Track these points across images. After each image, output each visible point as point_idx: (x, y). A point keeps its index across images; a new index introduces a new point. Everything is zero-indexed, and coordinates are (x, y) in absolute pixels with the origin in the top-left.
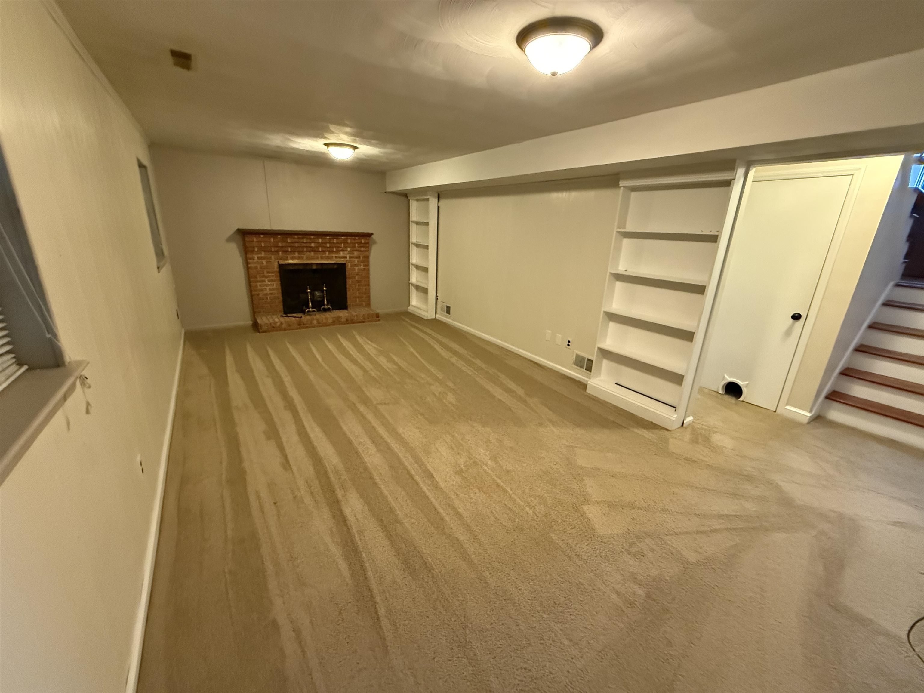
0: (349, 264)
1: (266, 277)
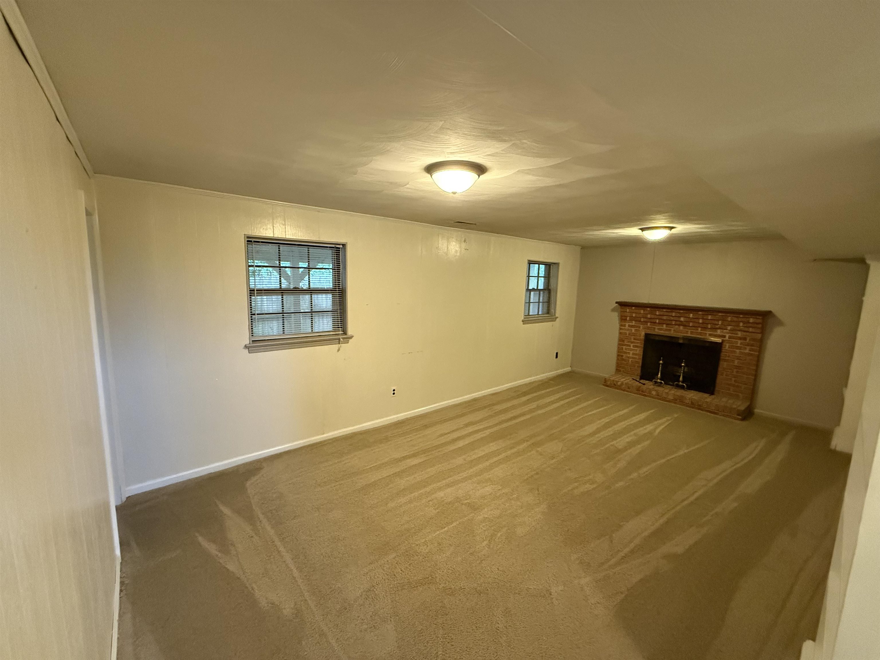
0: (727, 345)
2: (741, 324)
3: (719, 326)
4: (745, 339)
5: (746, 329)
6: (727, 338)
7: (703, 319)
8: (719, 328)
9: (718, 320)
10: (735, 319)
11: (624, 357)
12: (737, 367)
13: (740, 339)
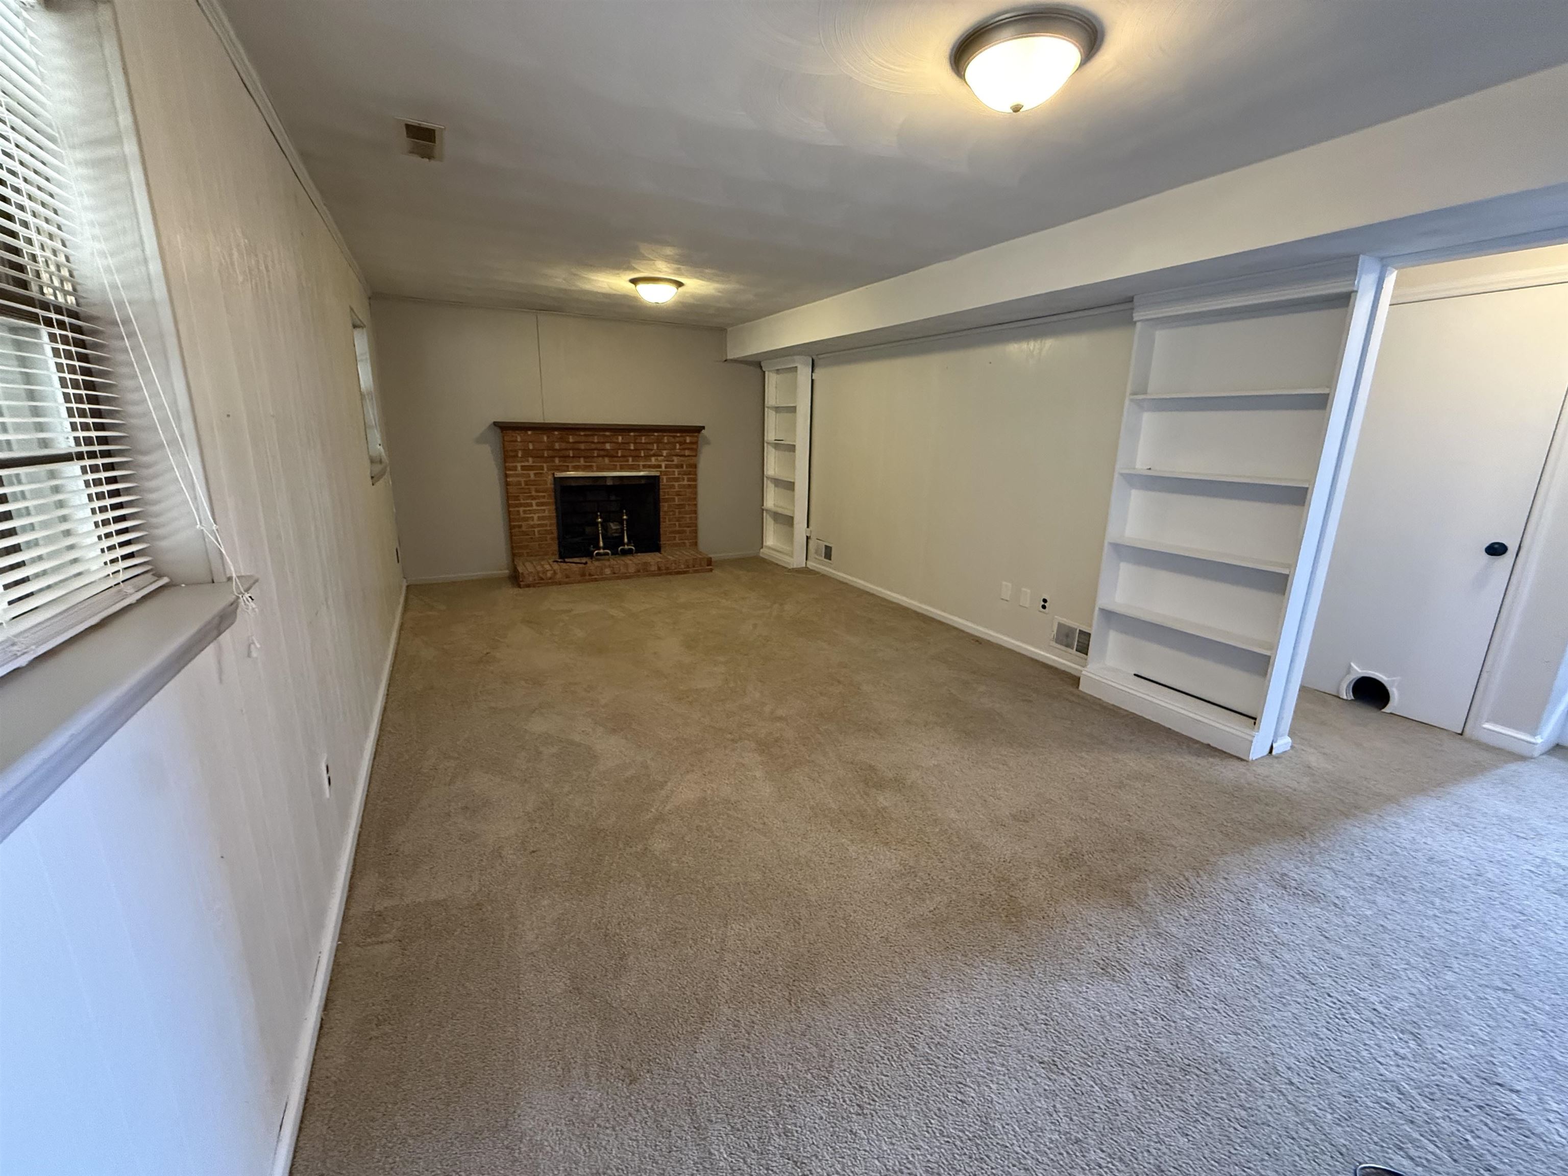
0: (665, 478)
2: (678, 446)
3: (653, 451)
4: (682, 466)
5: (682, 453)
6: (663, 468)
7: (635, 443)
8: (654, 455)
9: (652, 443)
10: (672, 440)
11: (522, 529)
12: (681, 506)
13: (677, 466)
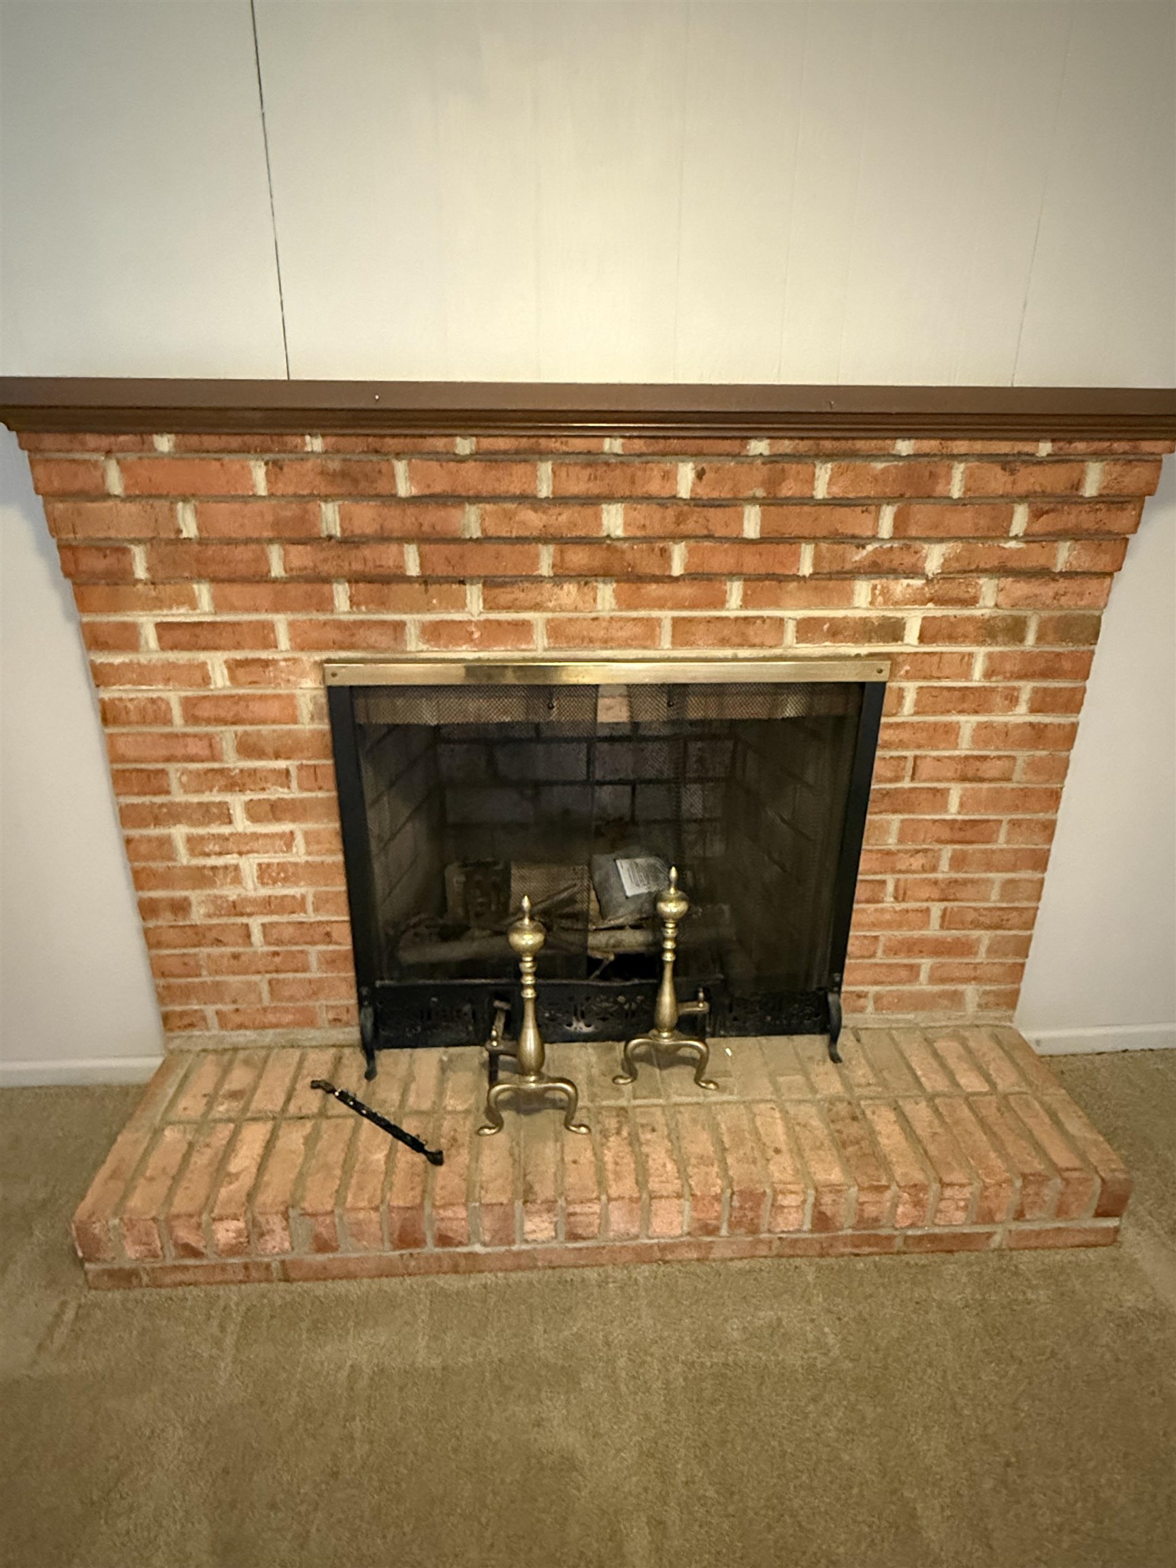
1: (234, 783)
2: (1021, 517)
3: (870, 549)
11: (198, 915)
